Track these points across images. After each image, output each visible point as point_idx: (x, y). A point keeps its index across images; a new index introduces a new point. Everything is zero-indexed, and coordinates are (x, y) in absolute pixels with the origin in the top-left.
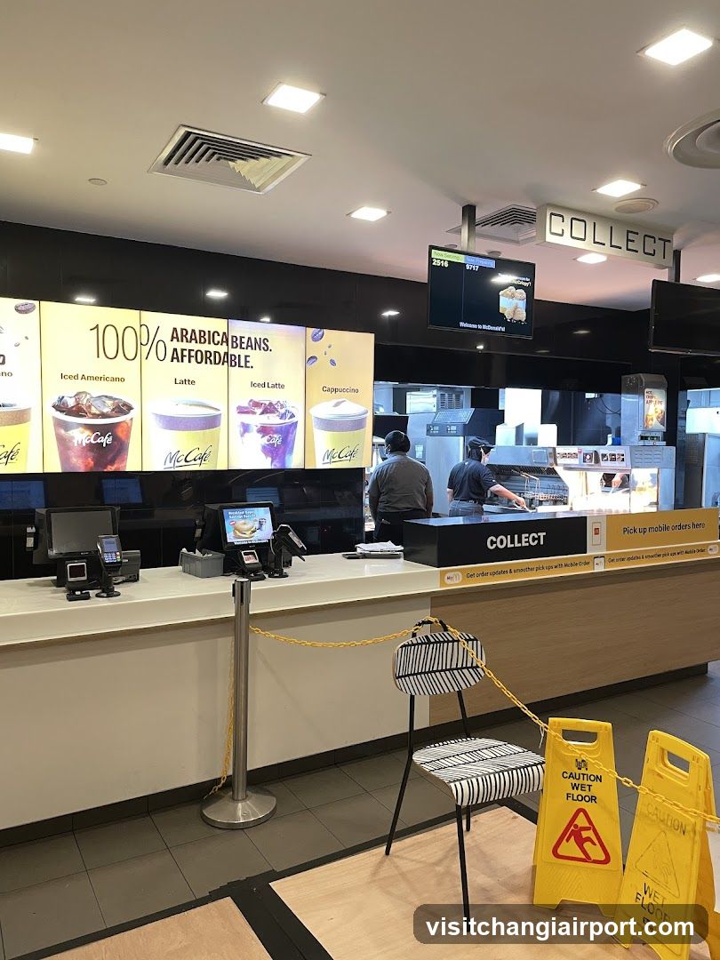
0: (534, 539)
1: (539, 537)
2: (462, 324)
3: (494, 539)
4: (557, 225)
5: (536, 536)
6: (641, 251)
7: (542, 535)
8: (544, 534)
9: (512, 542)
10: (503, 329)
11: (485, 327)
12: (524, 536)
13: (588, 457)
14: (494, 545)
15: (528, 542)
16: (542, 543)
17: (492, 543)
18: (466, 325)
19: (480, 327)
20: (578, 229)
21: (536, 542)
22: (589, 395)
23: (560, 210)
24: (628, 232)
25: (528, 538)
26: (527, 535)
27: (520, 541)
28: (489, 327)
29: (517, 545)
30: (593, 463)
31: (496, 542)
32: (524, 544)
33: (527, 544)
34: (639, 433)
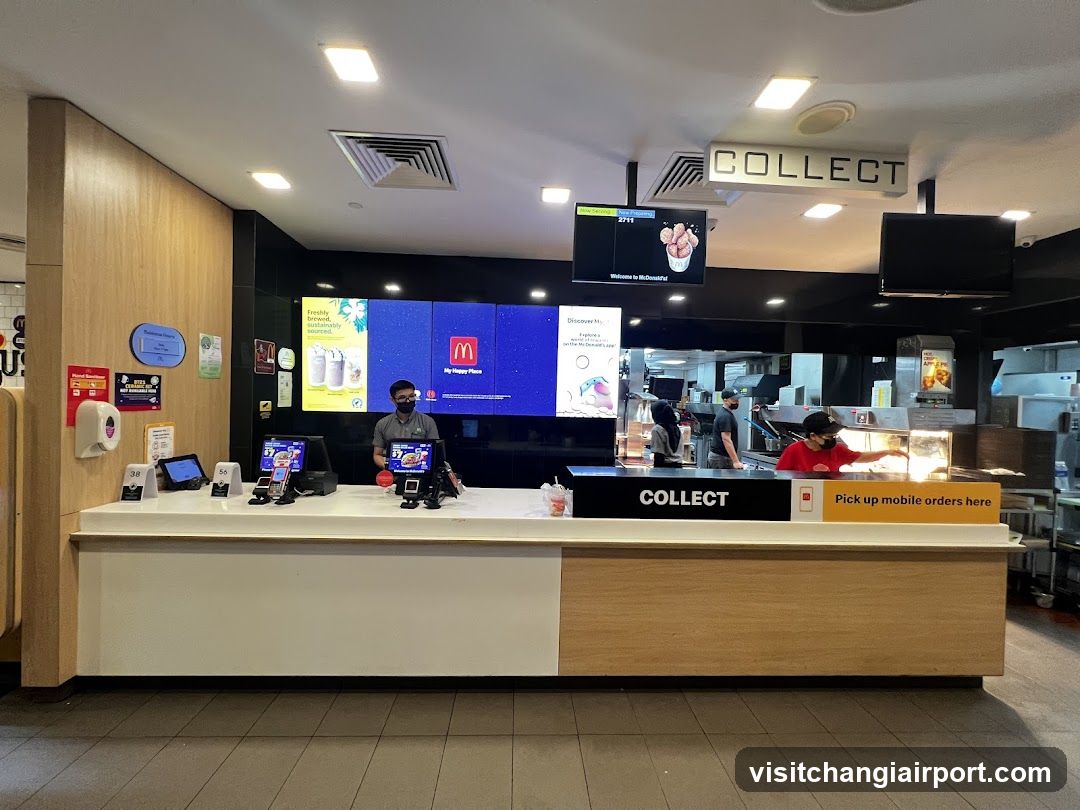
0: (710, 498)
1: (719, 497)
2: (613, 276)
3: (650, 493)
4: (725, 162)
5: (714, 495)
6: (854, 178)
7: (723, 495)
8: (727, 494)
9: (678, 498)
10: (665, 279)
11: (641, 277)
12: (694, 493)
13: (862, 417)
14: (651, 501)
15: (702, 501)
16: (722, 503)
17: (647, 497)
18: (618, 276)
19: (635, 277)
20: (756, 164)
21: (714, 502)
22: (876, 360)
23: (727, 145)
24: (833, 160)
25: (702, 496)
26: (700, 493)
27: (689, 498)
28: (648, 278)
29: (684, 502)
30: (867, 424)
31: (653, 497)
32: (694, 503)
33: (700, 504)
34: (915, 395)
